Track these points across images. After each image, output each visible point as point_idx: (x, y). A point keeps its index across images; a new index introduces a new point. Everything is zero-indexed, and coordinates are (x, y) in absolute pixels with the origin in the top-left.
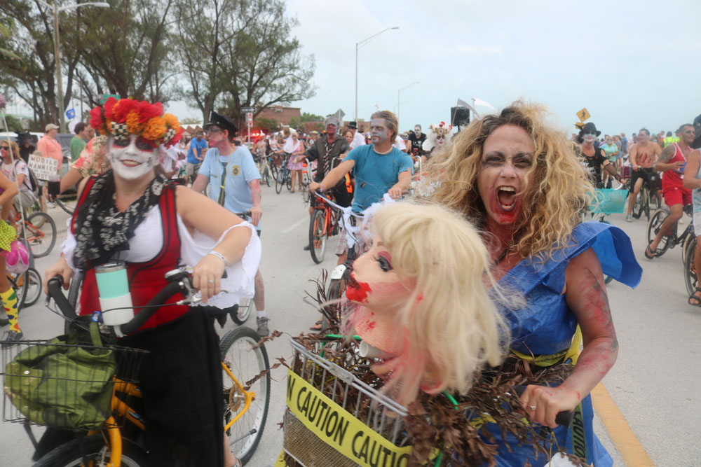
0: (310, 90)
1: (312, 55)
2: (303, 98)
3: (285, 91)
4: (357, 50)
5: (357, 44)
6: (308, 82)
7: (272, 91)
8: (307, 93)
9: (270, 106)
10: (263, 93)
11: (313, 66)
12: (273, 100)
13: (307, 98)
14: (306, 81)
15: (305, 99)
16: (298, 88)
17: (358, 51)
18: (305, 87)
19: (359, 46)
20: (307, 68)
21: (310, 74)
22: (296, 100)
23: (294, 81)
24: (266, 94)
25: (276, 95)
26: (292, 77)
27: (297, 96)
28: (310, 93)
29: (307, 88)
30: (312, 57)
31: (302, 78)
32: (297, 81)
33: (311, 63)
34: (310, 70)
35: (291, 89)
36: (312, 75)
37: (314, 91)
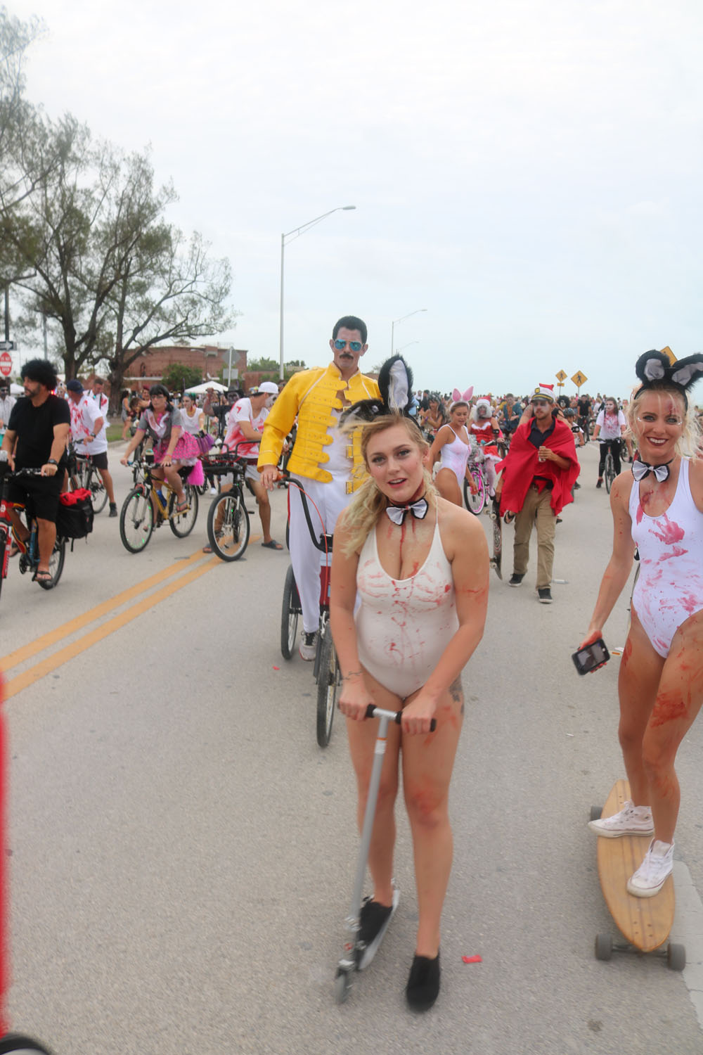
0: (224, 318)
1: (224, 260)
2: (215, 331)
3: (179, 320)
4: (283, 246)
5: (283, 236)
6: (221, 304)
7: (158, 319)
8: (219, 321)
9: (154, 345)
10: (146, 323)
11: (227, 278)
12: (160, 334)
13: (221, 331)
14: (215, 303)
15: (218, 333)
16: (205, 314)
17: (285, 248)
18: (218, 312)
19: (285, 239)
20: (218, 281)
21: (223, 292)
22: (204, 335)
23: (194, 303)
24: (150, 323)
25: (164, 327)
26: (191, 295)
27: (204, 327)
28: (225, 324)
29: (220, 314)
30: (225, 263)
31: (211, 297)
32: (200, 301)
33: (224, 273)
34: (223, 285)
35: (190, 316)
36: (227, 292)
37: (232, 319)
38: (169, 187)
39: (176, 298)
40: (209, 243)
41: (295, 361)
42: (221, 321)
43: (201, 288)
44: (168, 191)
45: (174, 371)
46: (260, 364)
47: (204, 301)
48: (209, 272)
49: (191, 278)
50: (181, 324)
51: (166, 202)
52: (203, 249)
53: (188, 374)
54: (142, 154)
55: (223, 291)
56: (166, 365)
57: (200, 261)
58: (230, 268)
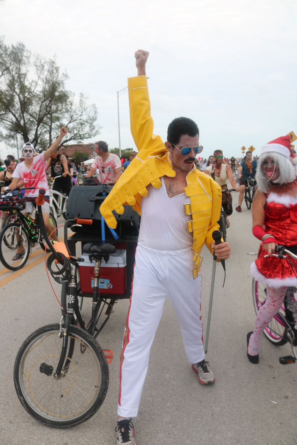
1: (94, 105)
2: (92, 136)
3: (76, 132)
4: (118, 96)
6: (93, 124)
12: (68, 138)
14: (91, 124)
15: (93, 137)
16: (87, 129)
18: (92, 128)
20: (92, 114)
22: (87, 138)
23: (82, 124)
26: (81, 121)
27: (87, 135)
28: (96, 133)
29: (93, 129)
30: (94, 106)
31: (89, 121)
32: (84, 124)
33: (94, 111)
34: (94, 116)
35: (80, 130)
36: (96, 119)
37: (99, 130)
38: (65, 73)
39: (74, 122)
40: (87, 98)
41: (128, 148)
42: (94, 131)
43: (85, 118)
44: (65, 74)
45: (77, 155)
46: (114, 150)
47: (86, 123)
48: (88, 111)
49: (80, 114)
50: (76, 134)
51: (65, 80)
52: (85, 101)
53: (82, 155)
54: (53, 59)
55: (94, 118)
56: (74, 152)
57: (83, 106)
58: (97, 108)
